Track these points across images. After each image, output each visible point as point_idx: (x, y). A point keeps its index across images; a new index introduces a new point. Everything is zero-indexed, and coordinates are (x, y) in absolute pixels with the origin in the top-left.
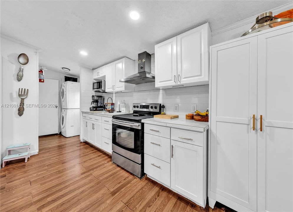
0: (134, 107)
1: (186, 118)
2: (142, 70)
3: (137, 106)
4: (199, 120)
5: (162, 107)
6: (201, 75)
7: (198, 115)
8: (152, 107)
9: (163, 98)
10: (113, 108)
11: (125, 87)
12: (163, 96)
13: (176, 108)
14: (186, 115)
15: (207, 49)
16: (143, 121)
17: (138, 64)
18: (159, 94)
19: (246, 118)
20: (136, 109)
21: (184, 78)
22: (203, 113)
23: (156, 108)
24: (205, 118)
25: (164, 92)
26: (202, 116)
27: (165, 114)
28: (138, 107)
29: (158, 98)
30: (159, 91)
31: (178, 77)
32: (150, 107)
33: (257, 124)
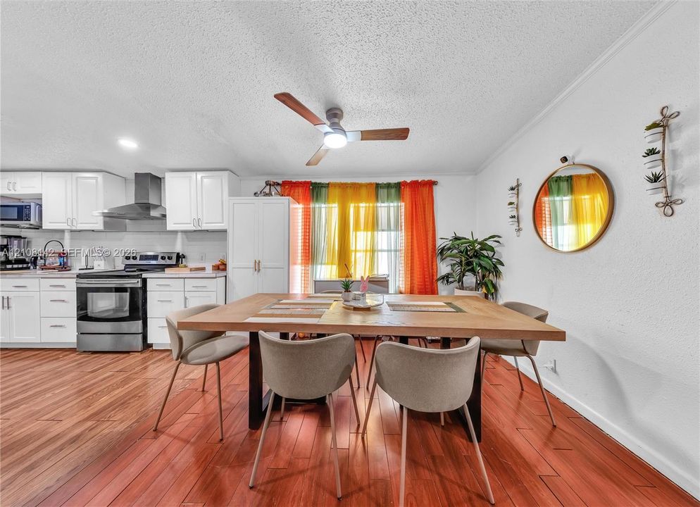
0: (128, 258)
1: (212, 269)
2: (143, 201)
3: (133, 257)
5: (180, 257)
6: (222, 222)
7: (223, 264)
8: (163, 258)
9: (183, 244)
10: (67, 263)
12: (183, 241)
13: (203, 258)
14: (213, 265)
16: (144, 276)
18: (176, 238)
20: (132, 262)
21: (206, 223)
23: (170, 258)
24: (223, 267)
25: (184, 236)
27: (185, 266)
28: (135, 258)
29: (174, 244)
30: (177, 234)
31: (198, 221)
32: (160, 258)
33: (257, 267)
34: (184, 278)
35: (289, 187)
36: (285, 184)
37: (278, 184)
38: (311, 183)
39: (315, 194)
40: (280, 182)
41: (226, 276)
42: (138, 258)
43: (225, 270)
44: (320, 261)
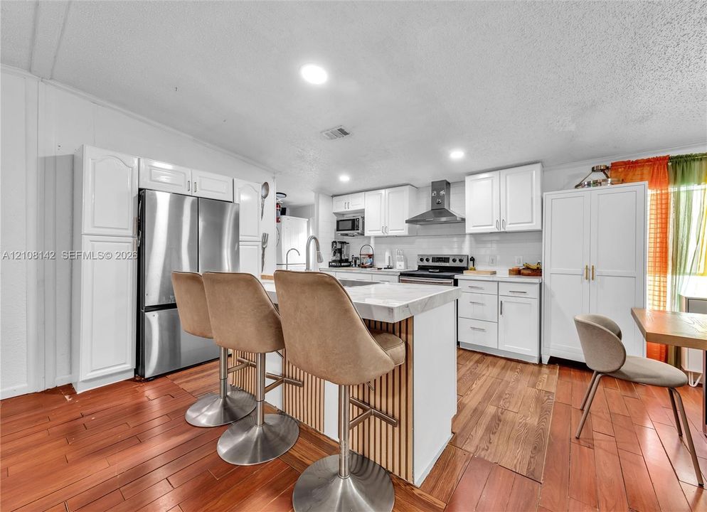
0: (422, 259)
1: (510, 274)
2: (439, 207)
4: (529, 275)
5: (470, 260)
6: (532, 222)
7: (528, 268)
8: (454, 260)
9: (471, 247)
11: (410, 230)
12: (471, 244)
13: (493, 261)
14: (510, 270)
15: (539, 194)
16: (456, 277)
17: (432, 197)
18: (463, 241)
19: (580, 270)
20: (425, 263)
21: (510, 224)
22: (534, 266)
23: (462, 261)
24: (537, 272)
25: (472, 239)
26: (533, 270)
27: (475, 269)
28: (427, 260)
29: (460, 248)
31: (501, 222)
32: (451, 260)
33: (590, 274)
34: (498, 282)
35: (622, 170)
36: (615, 166)
37: (607, 168)
38: (670, 159)
39: (679, 173)
40: (609, 165)
41: (541, 284)
42: (431, 260)
43: (540, 275)
44: (688, 270)
